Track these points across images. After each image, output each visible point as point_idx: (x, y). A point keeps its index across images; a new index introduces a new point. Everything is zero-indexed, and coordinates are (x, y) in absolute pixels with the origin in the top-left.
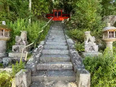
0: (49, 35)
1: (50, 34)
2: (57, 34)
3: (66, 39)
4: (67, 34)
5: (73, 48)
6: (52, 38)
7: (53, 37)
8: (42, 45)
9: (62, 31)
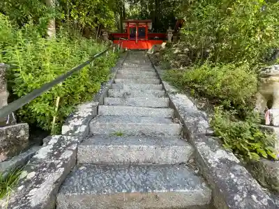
0: (114, 82)
1: (117, 80)
2: (136, 79)
3: (167, 96)
4: (167, 80)
5: (207, 135)
6: (122, 92)
7: (126, 88)
8: (79, 122)
9: (152, 73)
